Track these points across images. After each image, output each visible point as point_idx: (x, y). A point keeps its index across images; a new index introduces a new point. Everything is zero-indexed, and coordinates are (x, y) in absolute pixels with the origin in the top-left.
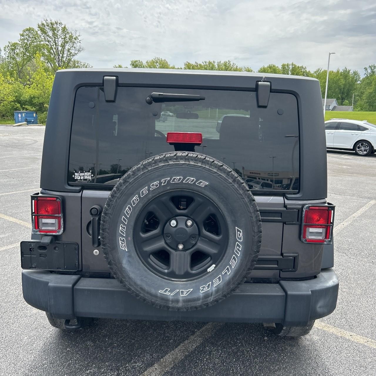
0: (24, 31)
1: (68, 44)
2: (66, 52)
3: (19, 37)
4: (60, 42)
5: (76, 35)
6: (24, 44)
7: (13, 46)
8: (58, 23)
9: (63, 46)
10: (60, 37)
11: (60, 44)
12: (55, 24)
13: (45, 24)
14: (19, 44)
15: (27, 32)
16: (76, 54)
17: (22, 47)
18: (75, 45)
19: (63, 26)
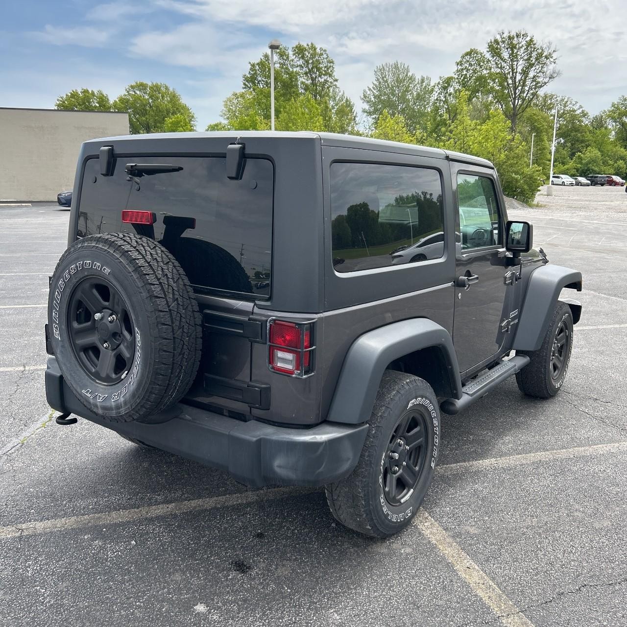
0: (463, 57)
1: (534, 68)
2: (528, 82)
3: (455, 68)
4: (520, 65)
5: (550, 51)
6: (462, 77)
7: (446, 83)
8: (521, 35)
9: (525, 73)
10: (521, 58)
11: (519, 70)
12: (516, 37)
13: (500, 40)
14: (454, 78)
15: (467, 58)
16: (545, 83)
17: (459, 82)
18: (545, 69)
19: (528, 39)
